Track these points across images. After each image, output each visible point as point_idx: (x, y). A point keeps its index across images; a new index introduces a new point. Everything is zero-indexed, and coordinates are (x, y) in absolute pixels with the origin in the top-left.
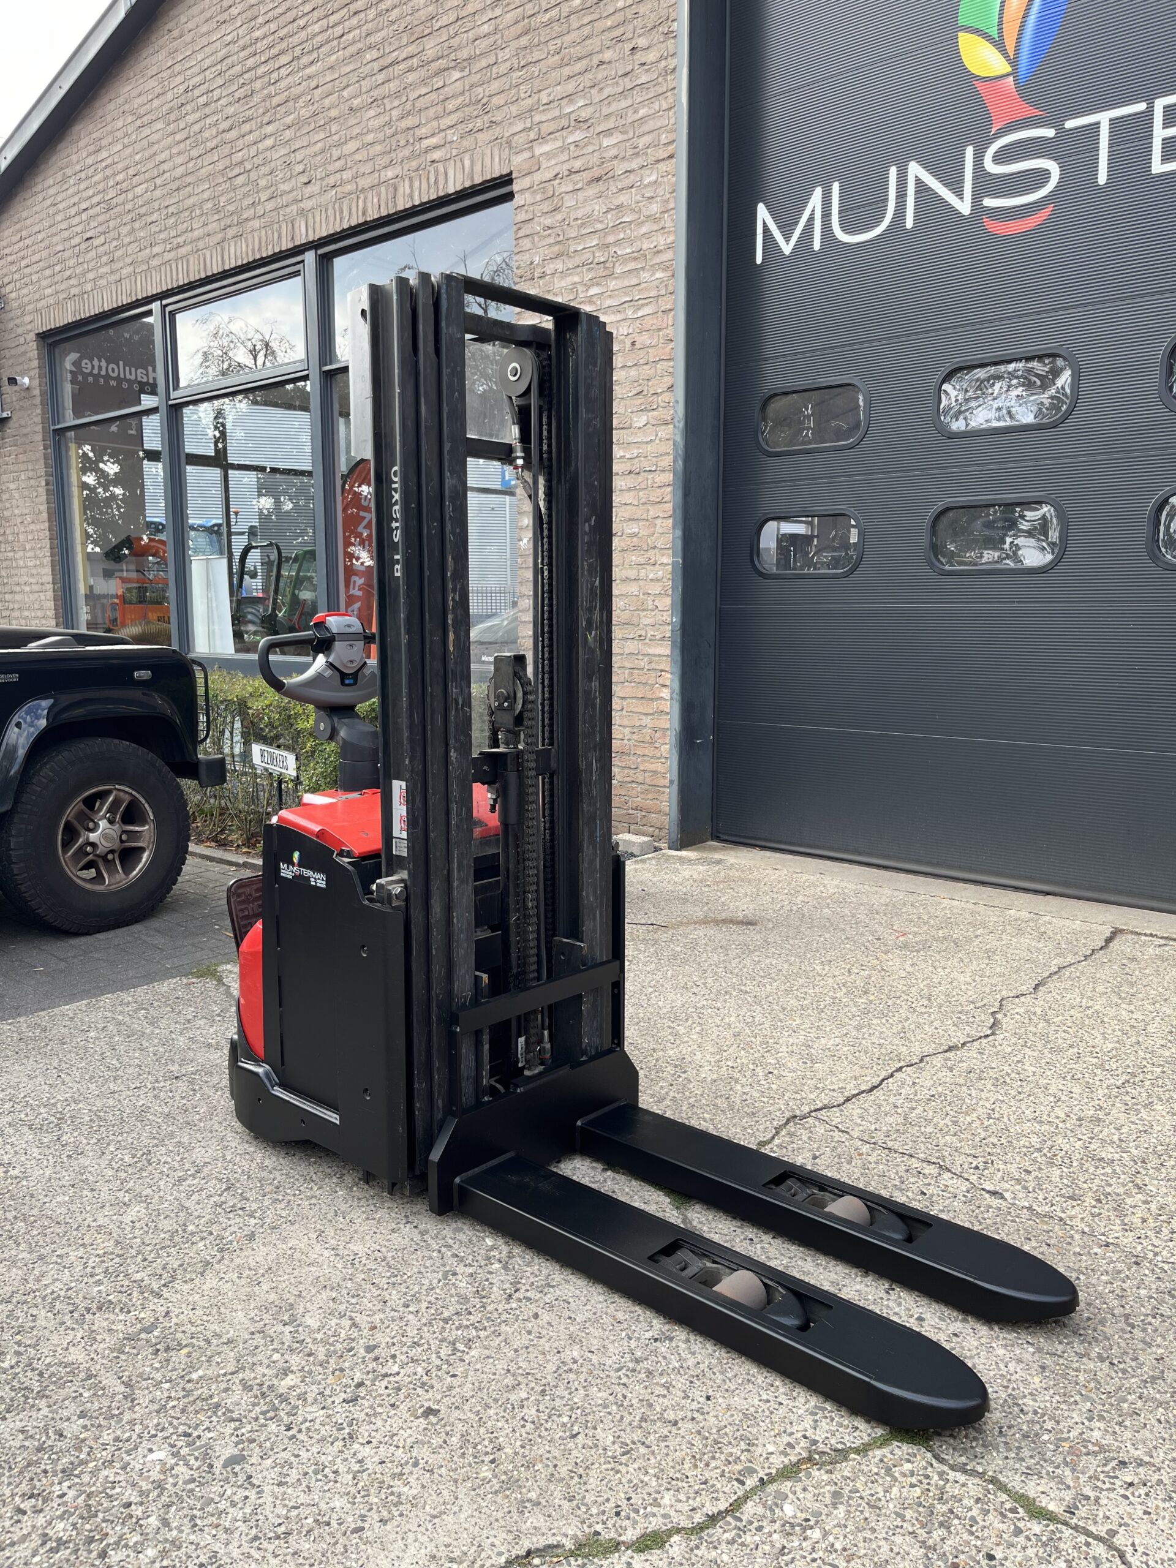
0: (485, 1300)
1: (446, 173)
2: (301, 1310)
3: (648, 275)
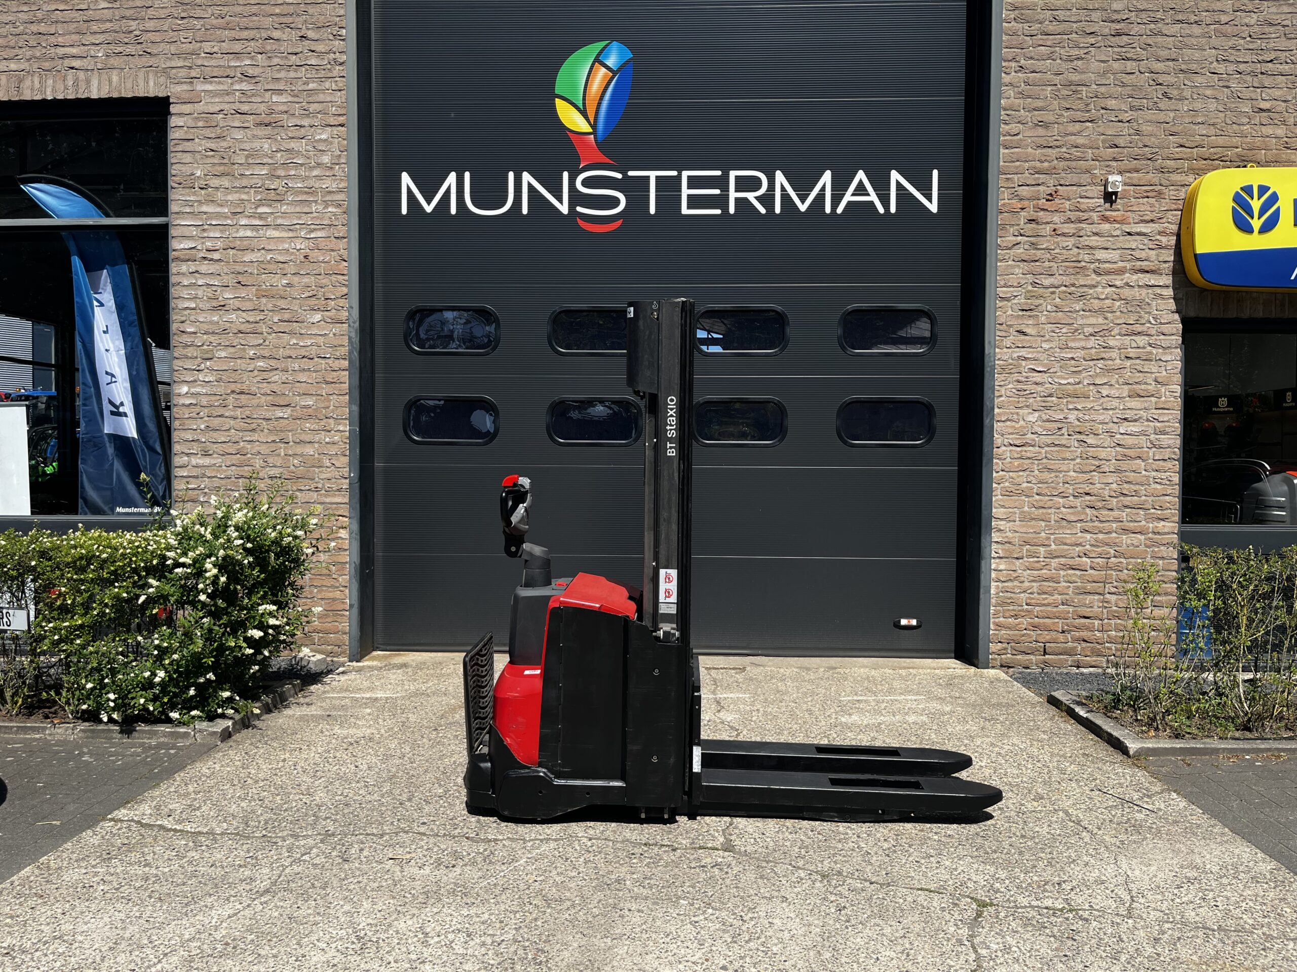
3: (320, 208)
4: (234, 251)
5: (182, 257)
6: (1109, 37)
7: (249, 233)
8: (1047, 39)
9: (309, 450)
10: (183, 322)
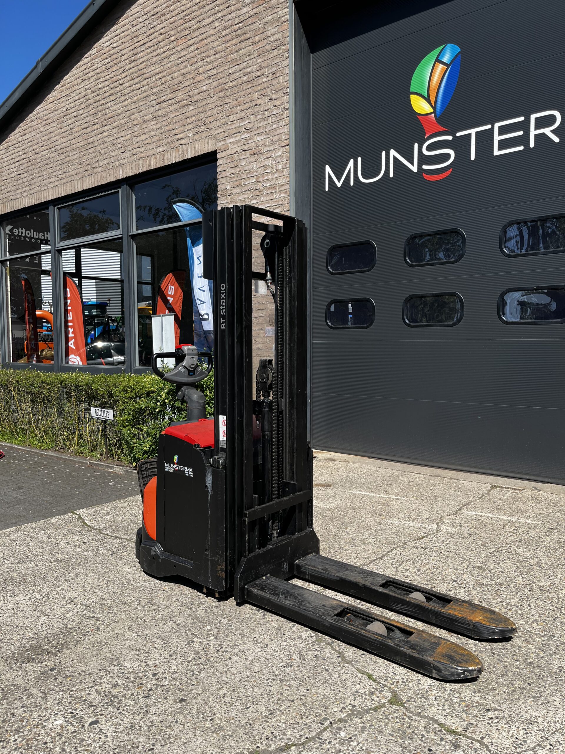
0: (207, 653)
1: (187, 150)
2: (122, 659)
3: (278, 195)
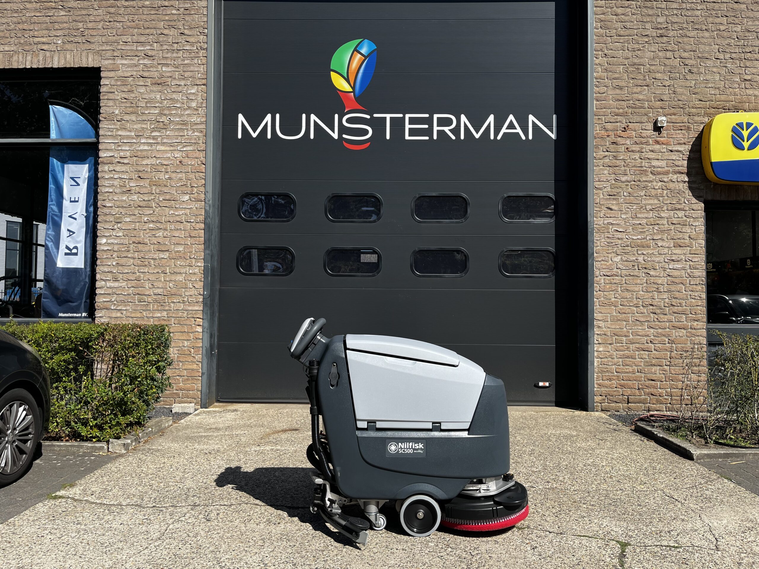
3: (190, 133)
4: (137, 158)
5: (105, 161)
6: (656, 38)
7: (146, 148)
8: (620, 39)
9: (180, 278)
10: (104, 200)
